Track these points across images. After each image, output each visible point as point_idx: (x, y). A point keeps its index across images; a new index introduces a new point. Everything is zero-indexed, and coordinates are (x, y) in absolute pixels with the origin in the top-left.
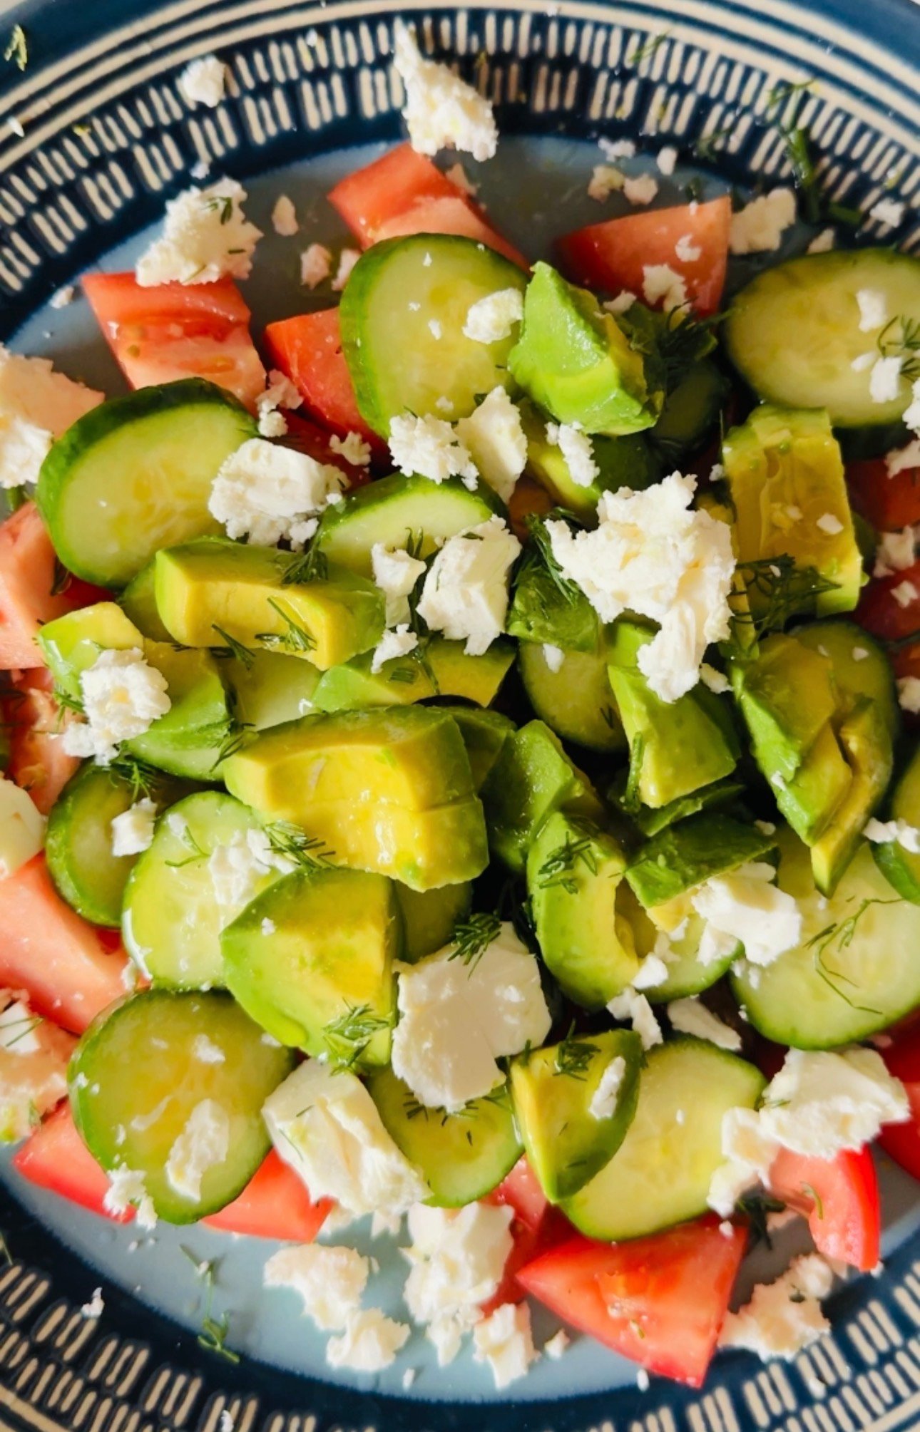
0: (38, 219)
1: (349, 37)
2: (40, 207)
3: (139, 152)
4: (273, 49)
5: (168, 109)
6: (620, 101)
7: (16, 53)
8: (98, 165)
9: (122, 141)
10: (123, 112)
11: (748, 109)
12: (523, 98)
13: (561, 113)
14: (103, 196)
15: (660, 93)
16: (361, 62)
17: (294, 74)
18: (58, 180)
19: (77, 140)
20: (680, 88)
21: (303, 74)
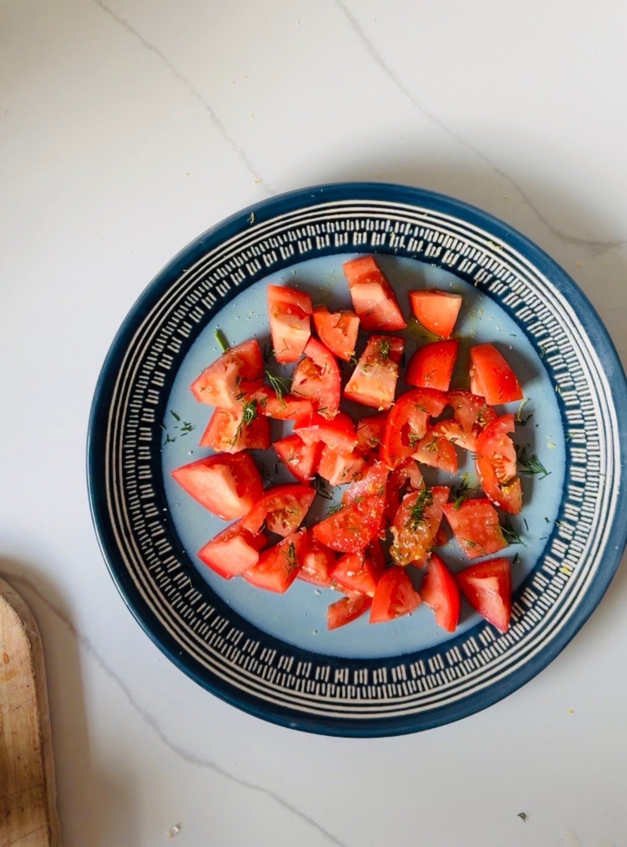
0: (247, 266)
1: (352, 223)
2: (249, 262)
3: (281, 249)
4: (328, 224)
5: (292, 237)
6: (435, 252)
7: (251, 220)
8: (268, 251)
9: (277, 245)
10: (279, 237)
11: (476, 262)
12: (404, 246)
13: (415, 253)
14: (268, 260)
15: (448, 252)
16: (355, 230)
17: (333, 231)
18: (255, 255)
19: (264, 245)
20: (455, 252)
21: (336, 231)
